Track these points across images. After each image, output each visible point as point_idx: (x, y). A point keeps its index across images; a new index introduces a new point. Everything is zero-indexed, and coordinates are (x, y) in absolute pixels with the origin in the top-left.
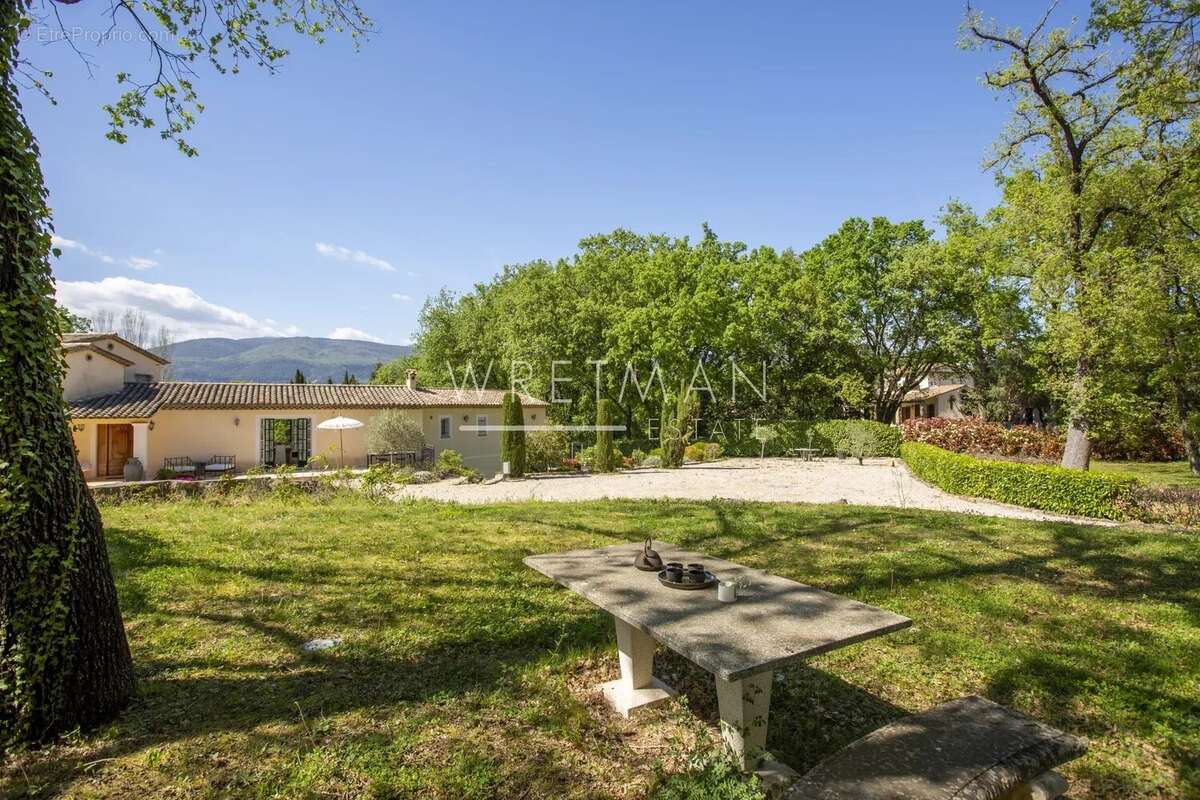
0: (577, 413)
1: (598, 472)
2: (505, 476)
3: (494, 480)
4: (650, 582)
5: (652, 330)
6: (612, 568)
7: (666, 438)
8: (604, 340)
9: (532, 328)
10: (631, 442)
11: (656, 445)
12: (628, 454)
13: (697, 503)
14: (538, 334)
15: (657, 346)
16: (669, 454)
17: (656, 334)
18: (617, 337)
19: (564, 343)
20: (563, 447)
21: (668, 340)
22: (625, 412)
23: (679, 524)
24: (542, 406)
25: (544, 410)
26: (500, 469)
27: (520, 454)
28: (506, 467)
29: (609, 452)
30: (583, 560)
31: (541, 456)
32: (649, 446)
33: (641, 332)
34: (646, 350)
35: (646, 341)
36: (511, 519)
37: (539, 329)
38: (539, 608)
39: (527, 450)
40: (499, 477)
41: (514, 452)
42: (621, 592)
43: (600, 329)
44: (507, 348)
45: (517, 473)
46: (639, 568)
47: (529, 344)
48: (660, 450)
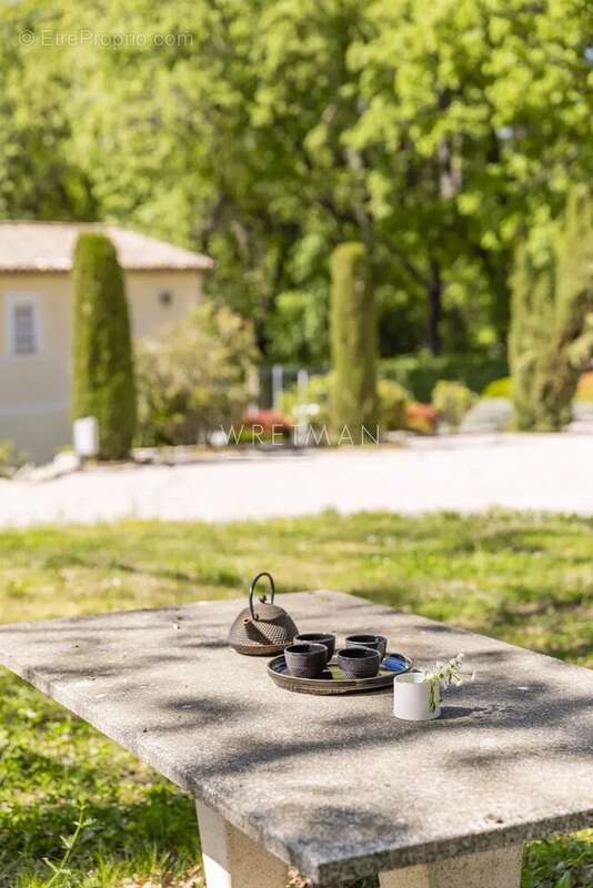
0: (293, 286)
1: (335, 446)
2: (84, 459)
3: (51, 470)
4: (247, 678)
5: (491, 44)
6: (178, 652)
7: (525, 351)
8: (354, 77)
9: (158, 47)
10: (440, 363)
11: (502, 370)
12: (422, 392)
13: (574, 518)
14: (171, 65)
15: (505, 94)
16: (536, 393)
17: (502, 59)
18: (394, 71)
19: (248, 89)
20: (242, 378)
21: (539, 75)
22: (425, 284)
23: (492, 570)
24: (188, 271)
25: (195, 283)
26: (67, 440)
27: (124, 398)
28: (86, 434)
29: (367, 390)
30: (112, 634)
31: (180, 404)
32: (485, 372)
33: (460, 54)
34: (477, 103)
35: (474, 78)
36: (53, 564)
37: (177, 51)
38: (53, 769)
39: (141, 386)
40: (66, 461)
41: (106, 393)
42: (179, 705)
43: (344, 46)
44: (87, 104)
45: (115, 449)
46: (242, 650)
47: (147, 95)
48: (513, 384)
